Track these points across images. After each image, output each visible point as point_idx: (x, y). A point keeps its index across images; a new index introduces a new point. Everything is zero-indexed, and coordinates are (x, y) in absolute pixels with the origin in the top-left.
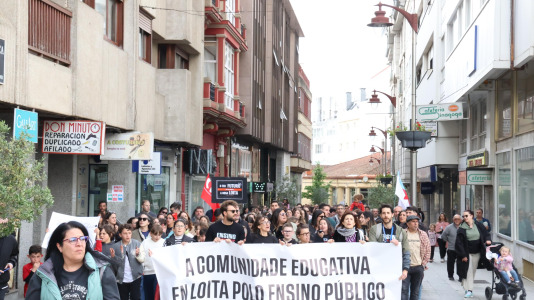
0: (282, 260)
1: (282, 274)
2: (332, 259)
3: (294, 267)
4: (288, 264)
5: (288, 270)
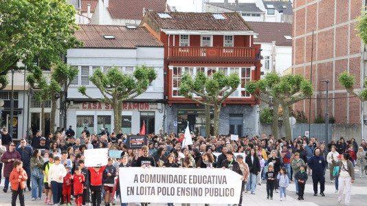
0: (184, 176)
1: (184, 183)
2: (209, 176)
3: (190, 179)
4: (187, 178)
5: (187, 181)
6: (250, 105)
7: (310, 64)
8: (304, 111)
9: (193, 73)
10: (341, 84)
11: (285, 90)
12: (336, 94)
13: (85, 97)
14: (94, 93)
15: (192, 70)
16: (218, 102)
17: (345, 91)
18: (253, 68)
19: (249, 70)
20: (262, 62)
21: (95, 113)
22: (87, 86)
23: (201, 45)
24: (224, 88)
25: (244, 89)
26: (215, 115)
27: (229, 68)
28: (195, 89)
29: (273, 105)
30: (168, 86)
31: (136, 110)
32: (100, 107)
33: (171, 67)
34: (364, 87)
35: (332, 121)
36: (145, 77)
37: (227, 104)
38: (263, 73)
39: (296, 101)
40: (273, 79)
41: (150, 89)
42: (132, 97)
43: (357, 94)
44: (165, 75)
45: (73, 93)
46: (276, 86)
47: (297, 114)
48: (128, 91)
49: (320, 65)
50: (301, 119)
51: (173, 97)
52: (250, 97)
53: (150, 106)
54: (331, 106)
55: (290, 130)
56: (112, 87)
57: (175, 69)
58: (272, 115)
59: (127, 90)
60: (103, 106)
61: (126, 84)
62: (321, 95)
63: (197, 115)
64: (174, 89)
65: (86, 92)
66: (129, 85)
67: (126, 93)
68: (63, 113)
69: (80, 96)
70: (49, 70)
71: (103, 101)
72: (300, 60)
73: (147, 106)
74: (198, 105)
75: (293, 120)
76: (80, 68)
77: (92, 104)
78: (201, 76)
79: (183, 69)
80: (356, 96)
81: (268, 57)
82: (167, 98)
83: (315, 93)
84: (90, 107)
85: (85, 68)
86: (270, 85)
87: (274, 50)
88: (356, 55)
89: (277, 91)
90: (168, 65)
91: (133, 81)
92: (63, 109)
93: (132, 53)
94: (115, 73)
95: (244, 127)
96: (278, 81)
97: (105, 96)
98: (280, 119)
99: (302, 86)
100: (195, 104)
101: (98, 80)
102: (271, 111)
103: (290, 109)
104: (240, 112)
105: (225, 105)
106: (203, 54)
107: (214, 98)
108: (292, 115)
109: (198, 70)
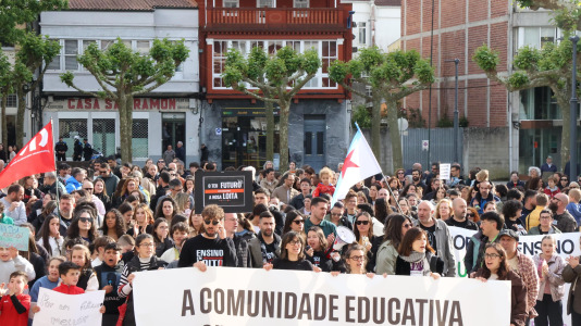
0: (332, 297)
1: (332, 318)
2: (409, 301)
3: (349, 309)
4: (340, 303)
5: (340, 313)
6: (336, 100)
7: (429, 33)
8: (421, 108)
9: (245, 50)
10: (478, 65)
11: (391, 76)
12: (470, 81)
13: (71, 89)
14: (87, 83)
15: (243, 45)
16: (286, 96)
17: (484, 76)
18: (340, 42)
19: (334, 44)
20: (355, 31)
21: (89, 115)
22: (75, 72)
23: (258, 6)
24: (294, 75)
25: (326, 75)
26: (282, 116)
27: (302, 42)
28: (249, 76)
29: (373, 101)
30: (206, 71)
31: (155, 109)
32: (97, 106)
33: (210, 41)
34: (513, 68)
35: (464, 123)
36: (169, 56)
37: (300, 100)
38: (355, 50)
39: (408, 94)
40: (372, 59)
41: (177, 76)
42: (149, 90)
43: (503, 80)
44: (200, 54)
45: (52, 83)
46: (376, 69)
47: (409, 113)
48: (142, 80)
49: (445, 36)
50: (416, 121)
51: (214, 88)
52: (336, 88)
53: (178, 104)
54: (463, 100)
55: (399, 138)
56: (115, 73)
57: (216, 44)
58: (371, 115)
59: (140, 77)
60: (102, 104)
61: (137, 69)
62: (447, 83)
63: (253, 118)
64: (215, 75)
65: (74, 81)
66: (144, 70)
67: (138, 83)
68: (36, 115)
69: (64, 88)
70: (12, 46)
71: (102, 95)
72: (414, 28)
73: (173, 104)
74: (254, 102)
75: (403, 123)
76: (62, 43)
77: (83, 101)
78: (258, 54)
79: (230, 43)
80: (500, 83)
81: (364, 24)
82: (204, 90)
83: (438, 80)
84: (80, 106)
85: (71, 43)
86: (367, 68)
87: (373, 13)
88: (501, 19)
89: (378, 78)
90: (206, 37)
91: (150, 63)
92: (37, 108)
93: (147, 19)
94: (120, 50)
95: (328, 136)
96: (380, 62)
97: (104, 88)
98: (383, 121)
99: (417, 69)
100: (250, 100)
101: (93, 62)
102: (370, 109)
103: (399, 104)
104: (320, 112)
105: (296, 101)
106: (261, 20)
107: (279, 89)
108: (402, 114)
109: (254, 45)
